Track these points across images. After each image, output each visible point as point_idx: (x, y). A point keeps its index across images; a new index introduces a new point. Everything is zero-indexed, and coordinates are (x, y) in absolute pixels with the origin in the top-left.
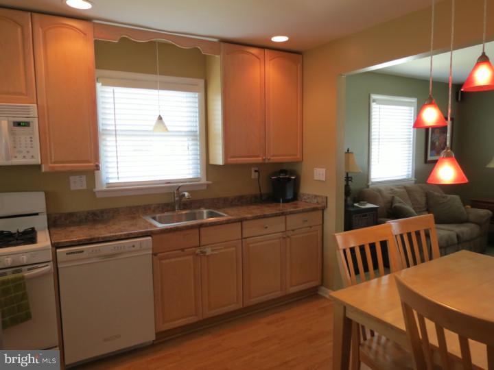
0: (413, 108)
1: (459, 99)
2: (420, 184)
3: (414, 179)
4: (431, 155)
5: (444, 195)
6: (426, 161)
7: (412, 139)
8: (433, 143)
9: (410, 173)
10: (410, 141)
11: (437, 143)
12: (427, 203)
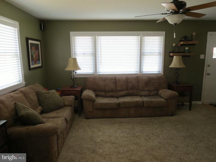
0: (16, 29)
1: (42, 29)
2: (30, 86)
3: (24, 83)
4: (32, 65)
5: (48, 91)
6: (30, 69)
7: (19, 54)
8: (32, 56)
9: (21, 79)
10: (18, 55)
11: (34, 56)
12: (39, 100)
